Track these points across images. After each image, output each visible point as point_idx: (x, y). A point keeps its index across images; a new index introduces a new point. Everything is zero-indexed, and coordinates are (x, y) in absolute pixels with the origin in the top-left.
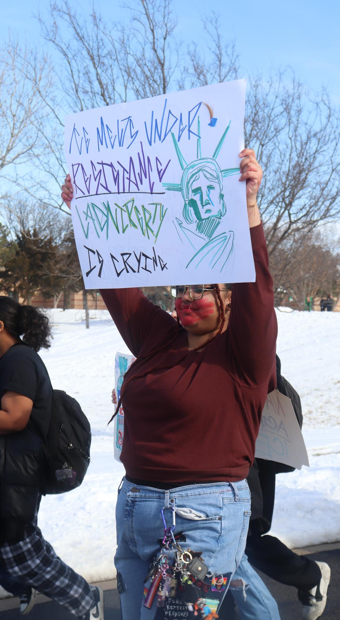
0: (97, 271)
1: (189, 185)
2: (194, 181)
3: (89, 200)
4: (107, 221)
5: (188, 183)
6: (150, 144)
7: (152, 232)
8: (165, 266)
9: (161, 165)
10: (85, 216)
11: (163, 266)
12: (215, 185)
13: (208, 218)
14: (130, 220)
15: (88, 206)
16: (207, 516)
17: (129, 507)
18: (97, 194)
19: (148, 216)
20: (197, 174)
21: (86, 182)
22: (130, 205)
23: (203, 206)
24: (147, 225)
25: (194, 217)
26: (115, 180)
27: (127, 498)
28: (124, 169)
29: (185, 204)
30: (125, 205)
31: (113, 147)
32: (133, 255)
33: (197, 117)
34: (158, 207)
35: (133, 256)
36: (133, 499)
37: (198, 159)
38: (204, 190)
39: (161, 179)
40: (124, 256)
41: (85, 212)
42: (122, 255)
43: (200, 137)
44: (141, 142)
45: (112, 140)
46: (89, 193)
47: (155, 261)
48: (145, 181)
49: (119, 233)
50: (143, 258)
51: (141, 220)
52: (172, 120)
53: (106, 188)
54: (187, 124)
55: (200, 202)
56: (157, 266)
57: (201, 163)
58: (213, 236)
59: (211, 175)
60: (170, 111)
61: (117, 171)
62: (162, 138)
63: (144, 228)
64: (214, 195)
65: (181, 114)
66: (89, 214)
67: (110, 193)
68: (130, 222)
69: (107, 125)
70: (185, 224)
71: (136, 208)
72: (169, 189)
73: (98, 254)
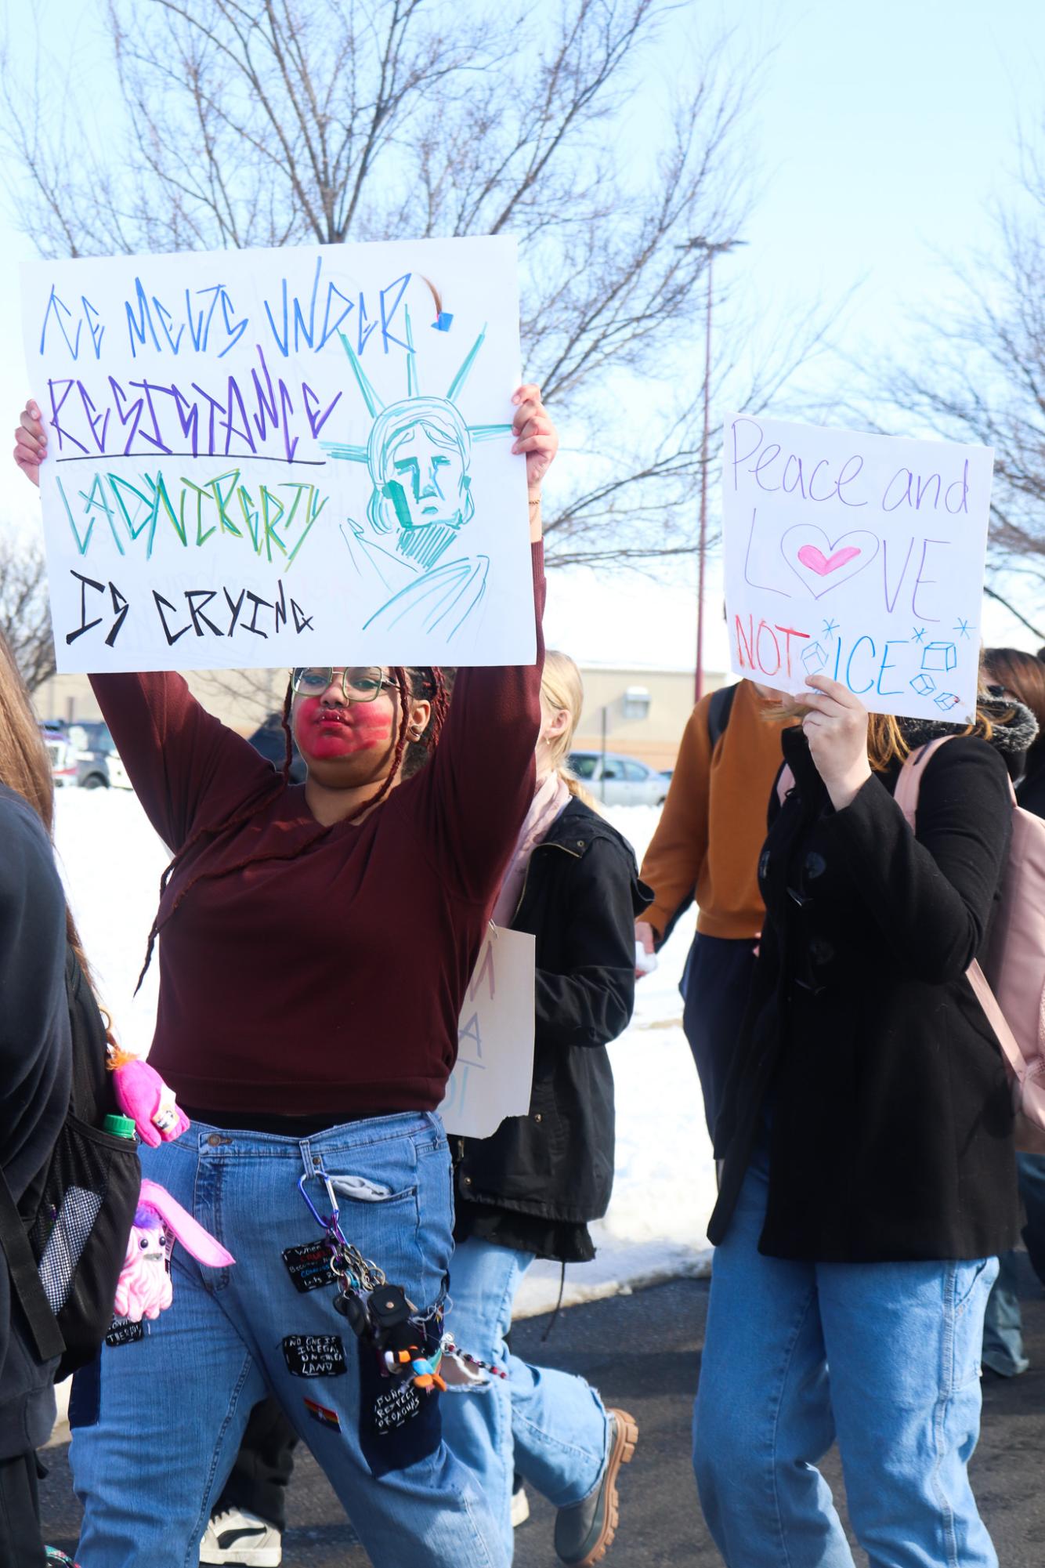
0: (105, 629)
1: (389, 451)
2: (400, 443)
3: (103, 467)
4: (153, 517)
5: (385, 447)
6: (285, 352)
7: (282, 545)
8: (306, 623)
9: (317, 402)
10: (84, 503)
11: (301, 623)
12: (453, 457)
13: (428, 525)
14: (223, 516)
15: (97, 480)
16: (392, 1191)
17: (205, 1179)
18: (126, 454)
19: (273, 511)
20: (410, 430)
21: (92, 425)
22: (225, 486)
23: (418, 498)
24: (269, 530)
25: (393, 521)
26: (186, 426)
27: (202, 1161)
28: (213, 403)
29: (376, 490)
30: (212, 483)
31: (176, 350)
32: (221, 597)
33: (401, 305)
34: (305, 493)
35: (220, 600)
36: (216, 1161)
37: (412, 397)
38: (425, 464)
39: (315, 432)
40: (193, 598)
41: (88, 492)
42: (189, 595)
43: (413, 351)
44: (259, 347)
45: (174, 336)
46: (102, 448)
47: (280, 611)
48: (275, 434)
49: (185, 544)
50: (248, 605)
51: (253, 520)
52: (338, 307)
53: (158, 443)
54: (379, 319)
55: (412, 489)
56: (285, 621)
57: (420, 406)
58: (437, 565)
59: (442, 433)
60: (332, 286)
61: (192, 406)
62: (317, 341)
63: (261, 535)
64: (448, 478)
65: (361, 294)
66: (98, 498)
67: (169, 453)
68: (223, 521)
69: (154, 299)
70: (369, 534)
71: (243, 491)
72: (336, 456)
73: (114, 591)
